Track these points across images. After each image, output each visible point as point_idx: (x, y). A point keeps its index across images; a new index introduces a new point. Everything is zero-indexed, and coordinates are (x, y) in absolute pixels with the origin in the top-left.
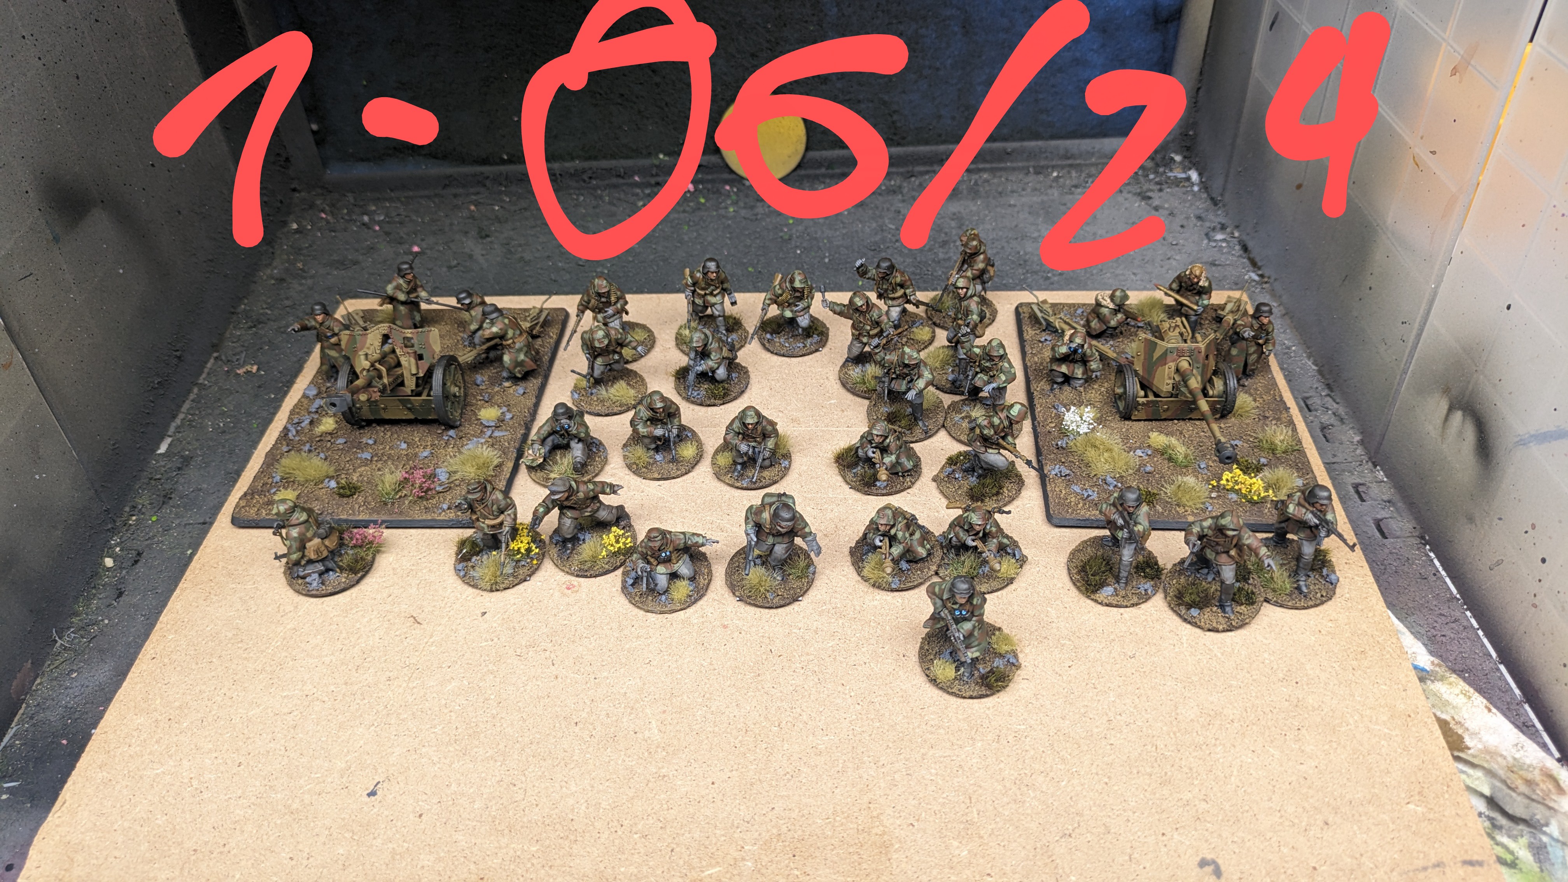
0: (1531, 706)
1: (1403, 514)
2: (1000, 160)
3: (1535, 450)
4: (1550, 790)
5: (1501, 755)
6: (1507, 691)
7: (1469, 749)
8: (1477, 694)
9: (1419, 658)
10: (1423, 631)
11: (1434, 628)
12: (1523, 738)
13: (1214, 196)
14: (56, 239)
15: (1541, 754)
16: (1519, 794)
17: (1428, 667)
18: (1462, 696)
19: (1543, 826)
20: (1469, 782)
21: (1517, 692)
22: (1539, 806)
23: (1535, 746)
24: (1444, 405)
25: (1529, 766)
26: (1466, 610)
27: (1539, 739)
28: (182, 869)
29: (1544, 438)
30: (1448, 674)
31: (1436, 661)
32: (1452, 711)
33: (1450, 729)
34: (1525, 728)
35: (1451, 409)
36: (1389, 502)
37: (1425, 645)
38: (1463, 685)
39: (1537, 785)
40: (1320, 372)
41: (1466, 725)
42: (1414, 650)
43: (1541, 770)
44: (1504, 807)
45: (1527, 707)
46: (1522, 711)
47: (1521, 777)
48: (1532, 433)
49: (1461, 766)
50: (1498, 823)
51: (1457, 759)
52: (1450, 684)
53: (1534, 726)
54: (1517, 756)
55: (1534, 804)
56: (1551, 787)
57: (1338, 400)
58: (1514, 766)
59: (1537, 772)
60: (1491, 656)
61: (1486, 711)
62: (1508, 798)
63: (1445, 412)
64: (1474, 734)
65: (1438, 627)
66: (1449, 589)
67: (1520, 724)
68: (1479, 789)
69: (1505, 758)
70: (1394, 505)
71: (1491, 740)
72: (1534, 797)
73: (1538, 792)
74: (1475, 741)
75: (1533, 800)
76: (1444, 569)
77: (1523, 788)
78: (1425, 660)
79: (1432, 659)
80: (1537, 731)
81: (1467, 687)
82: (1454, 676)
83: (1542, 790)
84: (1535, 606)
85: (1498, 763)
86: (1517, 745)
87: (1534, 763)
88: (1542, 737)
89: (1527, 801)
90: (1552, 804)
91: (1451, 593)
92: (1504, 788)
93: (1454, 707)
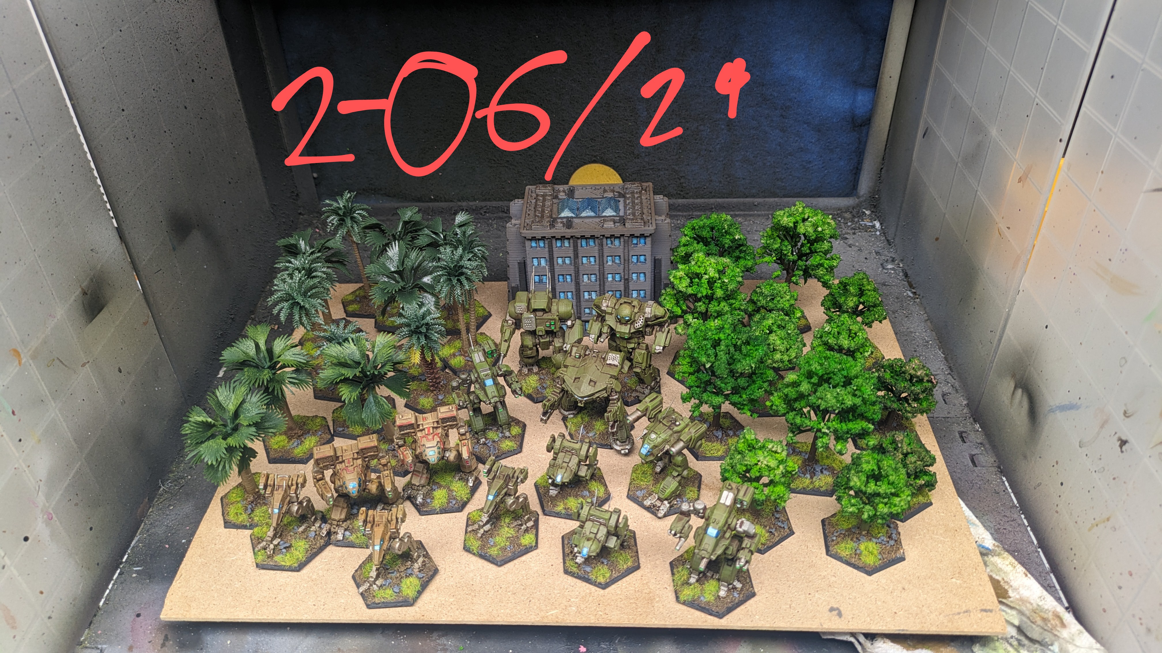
0: (1054, 575)
1: (989, 452)
2: (750, 210)
3: (1059, 415)
4: (1056, 625)
5: (1030, 603)
6: (1041, 565)
7: (1010, 597)
8: (1019, 565)
9: (985, 541)
10: (992, 525)
11: (999, 524)
12: (1045, 593)
13: (889, 239)
14: (174, 249)
15: (1055, 603)
16: (1038, 626)
17: (991, 547)
18: (1010, 566)
19: (1049, 645)
20: (1006, 617)
21: (1047, 565)
22: (1049, 634)
23: (1052, 598)
24: (1012, 385)
25: (1046, 610)
26: (1022, 514)
27: (1057, 595)
28: (252, 611)
29: (1063, 408)
30: (1002, 552)
31: (997, 544)
32: (1003, 575)
33: (1001, 585)
34: (1048, 588)
35: (1016, 388)
36: (981, 444)
37: (991, 534)
38: (1011, 559)
39: (1049, 621)
40: (946, 359)
41: (1011, 584)
42: (984, 536)
43: (1053, 612)
44: (1026, 633)
45: (1052, 575)
46: (1048, 577)
47: (1040, 616)
48: (1057, 405)
49: (1003, 608)
50: (1023, 643)
51: (1001, 602)
52: (1003, 558)
53: (1054, 587)
54: (1040, 604)
55: (1046, 632)
56: (1058, 623)
57: (955, 378)
58: (1037, 609)
59: (1050, 614)
60: (1033, 543)
61: (1024, 576)
62: (1029, 628)
63: (1012, 389)
64: (1015, 590)
65: (1002, 523)
66: (1012, 500)
67: (1046, 585)
68: (1012, 621)
69: (1032, 604)
70: (984, 446)
71: (1025, 593)
72: (1046, 628)
73: (1049, 625)
74: (1015, 594)
75: (1045, 630)
76: (1010, 488)
77: (1039, 622)
78: (989, 542)
79: (994, 542)
80: (1056, 590)
81: (1014, 561)
82: (1006, 553)
83: (1052, 624)
84: (1057, 512)
85: (1026, 607)
86: (1041, 597)
87: (1050, 608)
88: (1058, 594)
89: (1041, 630)
90: (1056, 633)
91: (1014, 503)
92: (1028, 621)
93: (1004, 573)
